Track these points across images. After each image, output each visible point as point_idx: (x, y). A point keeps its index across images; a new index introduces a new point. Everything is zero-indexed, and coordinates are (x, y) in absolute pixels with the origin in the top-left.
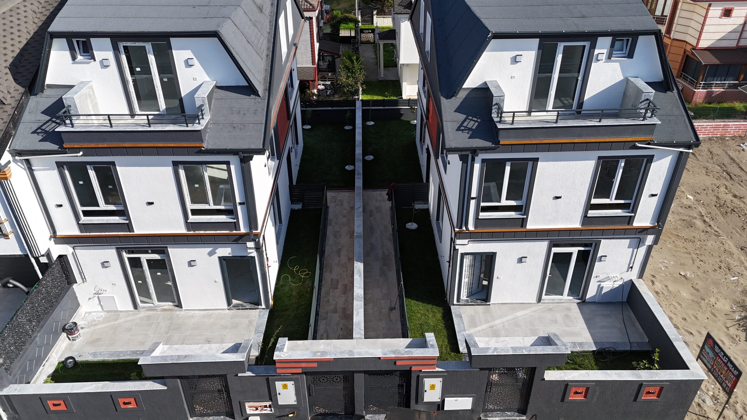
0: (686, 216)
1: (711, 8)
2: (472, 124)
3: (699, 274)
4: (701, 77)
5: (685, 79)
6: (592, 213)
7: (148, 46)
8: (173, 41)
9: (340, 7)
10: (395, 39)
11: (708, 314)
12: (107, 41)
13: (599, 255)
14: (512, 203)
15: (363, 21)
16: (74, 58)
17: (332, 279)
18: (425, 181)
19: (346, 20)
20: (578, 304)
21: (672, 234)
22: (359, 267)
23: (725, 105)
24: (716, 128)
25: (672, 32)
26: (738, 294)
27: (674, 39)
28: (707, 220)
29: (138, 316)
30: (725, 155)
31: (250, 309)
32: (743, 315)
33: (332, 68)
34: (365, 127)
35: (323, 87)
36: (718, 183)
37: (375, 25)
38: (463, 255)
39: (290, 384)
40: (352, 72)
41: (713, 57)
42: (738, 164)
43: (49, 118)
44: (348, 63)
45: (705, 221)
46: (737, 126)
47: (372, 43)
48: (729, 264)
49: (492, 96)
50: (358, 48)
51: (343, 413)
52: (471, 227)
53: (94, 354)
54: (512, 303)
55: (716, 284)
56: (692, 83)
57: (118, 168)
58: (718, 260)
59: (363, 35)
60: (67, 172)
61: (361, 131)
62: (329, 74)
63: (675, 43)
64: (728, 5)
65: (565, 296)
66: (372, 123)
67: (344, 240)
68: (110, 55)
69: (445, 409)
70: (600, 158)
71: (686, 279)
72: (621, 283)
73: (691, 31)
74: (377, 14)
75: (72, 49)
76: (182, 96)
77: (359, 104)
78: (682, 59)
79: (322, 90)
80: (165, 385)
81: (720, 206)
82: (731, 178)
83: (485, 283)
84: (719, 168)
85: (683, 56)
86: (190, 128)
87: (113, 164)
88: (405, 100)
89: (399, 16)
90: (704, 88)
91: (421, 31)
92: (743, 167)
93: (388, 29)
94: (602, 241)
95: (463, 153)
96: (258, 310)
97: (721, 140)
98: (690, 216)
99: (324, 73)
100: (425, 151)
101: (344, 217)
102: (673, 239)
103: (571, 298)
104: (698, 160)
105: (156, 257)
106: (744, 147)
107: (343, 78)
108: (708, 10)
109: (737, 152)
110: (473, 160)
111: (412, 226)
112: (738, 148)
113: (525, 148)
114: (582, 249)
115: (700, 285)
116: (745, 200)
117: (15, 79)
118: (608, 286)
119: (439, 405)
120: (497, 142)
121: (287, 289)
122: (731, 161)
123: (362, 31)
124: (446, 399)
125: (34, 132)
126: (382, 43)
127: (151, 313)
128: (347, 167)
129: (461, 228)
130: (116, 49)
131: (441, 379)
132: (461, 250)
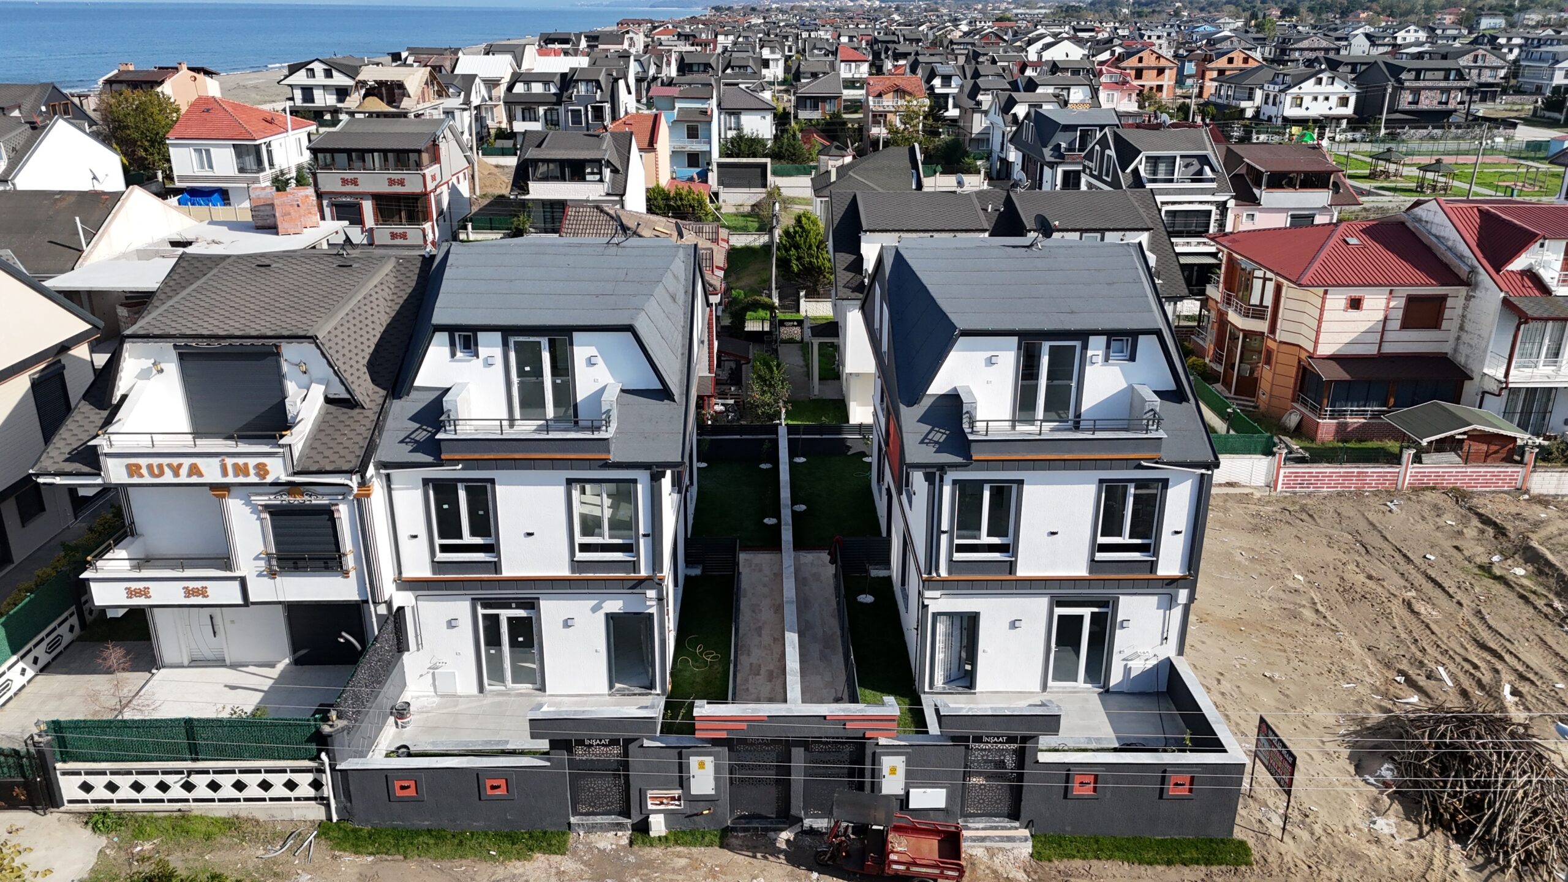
0: (1291, 603)
1: (1328, 296)
2: (939, 437)
3: (1294, 676)
4: (1325, 401)
5: (1304, 403)
6: (1100, 556)
7: (544, 342)
8: (576, 335)
9: (742, 283)
10: (837, 335)
11: (1297, 726)
12: (497, 336)
13: (1119, 619)
14: (996, 540)
15: (783, 307)
16: (453, 355)
17: (751, 664)
18: (884, 534)
19: (756, 306)
20: (1100, 694)
21: (1263, 626)
22: (792, 639)
23: (1370, 444)
24: (1347, 476)
25: (1278, 332)
26: (1350, 704)
27: (1281, 342)
28: (1321, 609)
29: (485, 702)
30: (1361, 518)
31: (640, 695)
32: (1352, 729)
33: (735, 378)
34: (793, 466)
35: (722, 408)
36: (1345, 558)
37: (803, 313)
38: (935, 615)
39: (709, 761)
40: (770, 385)
41: (1341, 370)
42: (1380, 532)
43: (418, 425)
44: (764, 371)
45: (1317, 611)
46: (1381, 475)
47: (798, 342)
48: (1344, 666)
49: (962, 402)
50: (776, 351)
51: (774, 816)
52: (944, 573)
53: (433, 743)
54: (1007, 692)
55: (1318, 690)
56: (1313, 409)
57: (497, 487)
58: (1328, 661)
59: (782, 329)
60: (431, 493)
61: (787, 467)
62: (733, 389)
63: (1283, 347)
64: (1355, 292)
65: (1081, 683)
66: (802, 460)
67: (766, 614)
68: (497, 352)
69: (911, 806)
70: (1101, 481)
71: (1273, 681)
72: (1155, 662)
73: (1304, 330)
74: (806, 296)
75: (452, 344)
76: (579, 399)
77: (782, 431)
78: (1297, 373)
79: (721, 412)
80: (548, 760)
81: (1345, 590)
82: (1367, 551)
83: (968, 667)
84: (1350, 537)
85: (1298, 368)
86: (596, 435)
87: (492, 481)
88: (854, 426)
89: (845, 302)
90: (1332, 417)
91: (877, 325)
92: (1388, 537)
93: (824, 322)
94: (1121, 598)
95: (928, 470)
96: (650, 697)
97: (1357, 496)
98: (1295, 604)
99: (724, 387)
100: (884, 492)
101: (765, 586)
102: (1264, 632)
103: (1089, 686)
104: (1318, 525)
105: (521, 613)
106: (1393, 507)
107: (756, 394)
108: (1324, 299)
109: (1380, 514)
110: (941, 480)
111: (867, 599)
112: (1383, 508)
113: (1004, 464)
114: (1096, 610)
115: (1293, 690)
116: (1385, 584)
117: (373, 381)
118: (1138, 667)
119: (902, 800)
120: (969, 457)
121: (687, 674)
122: (1371, 527)
123: (782, 323)
124: (911, 790)
125: (402, 442)
126: (816, 342)
127: (501, 699)
128: (766, 521)
129: (930, 573)
130: (505, 344)
131: (903, 758)
132: (934, 607)
